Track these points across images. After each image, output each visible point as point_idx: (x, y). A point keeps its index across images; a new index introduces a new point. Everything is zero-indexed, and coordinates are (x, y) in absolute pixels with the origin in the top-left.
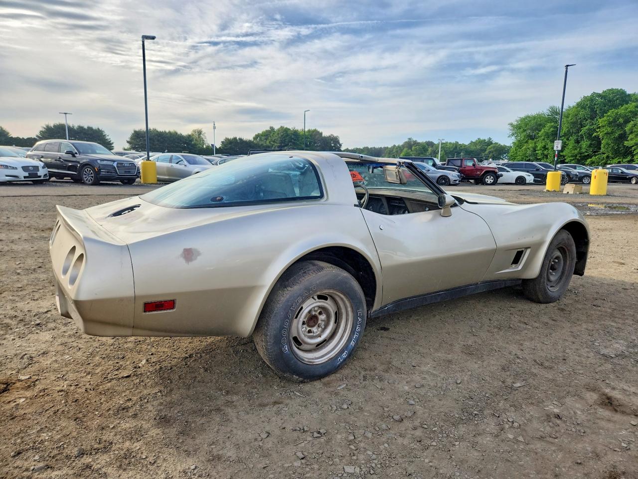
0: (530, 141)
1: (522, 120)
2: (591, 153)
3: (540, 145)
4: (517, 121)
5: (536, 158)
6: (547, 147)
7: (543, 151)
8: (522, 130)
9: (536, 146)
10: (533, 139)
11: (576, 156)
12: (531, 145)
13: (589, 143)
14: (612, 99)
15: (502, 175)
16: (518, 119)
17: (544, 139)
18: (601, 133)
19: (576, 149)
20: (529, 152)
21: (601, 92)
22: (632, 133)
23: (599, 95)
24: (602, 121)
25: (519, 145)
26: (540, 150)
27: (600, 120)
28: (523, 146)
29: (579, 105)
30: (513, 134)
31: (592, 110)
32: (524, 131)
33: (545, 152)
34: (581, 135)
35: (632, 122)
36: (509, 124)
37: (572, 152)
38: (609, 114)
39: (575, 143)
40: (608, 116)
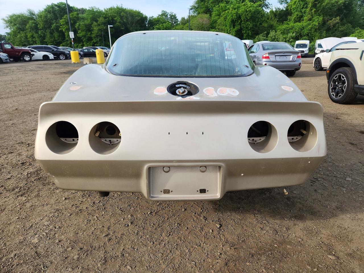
0: (21, 32)
1: (11, 17)
2: (61, 40)
3: (29, 35)
4: (7, 17)
5: (29, 43)
6: (34, 36)
7: (32, 39)
8: (13, 24)
9: (27, 35)
10: (23, 31)
11: (53, 42)
12: (23, 35)
13: (58, 34)
14: (64, 8)
15: (33, 55)
16: (7, 16)
17: (30, 31)
18: (63, 28)
19: (52, 38)
20: (23, 39)
21: (56, 3)
22: (79, 29)
23: (56, 5)
24: (62, 22)
25: (15, 34)
26: (30, 38)
27: (61, 21)
28: (18, 35)
29: (46, 10)
30: (7, 27)
31: (55, 14)
32: (15, 25)
33: (34, 40)
34: (52, 29)
35: (78, 23)
36: (2, 19)
37: (51, 40)
38: (64, 17)
39: (51, 34)
40: (65, 19)
